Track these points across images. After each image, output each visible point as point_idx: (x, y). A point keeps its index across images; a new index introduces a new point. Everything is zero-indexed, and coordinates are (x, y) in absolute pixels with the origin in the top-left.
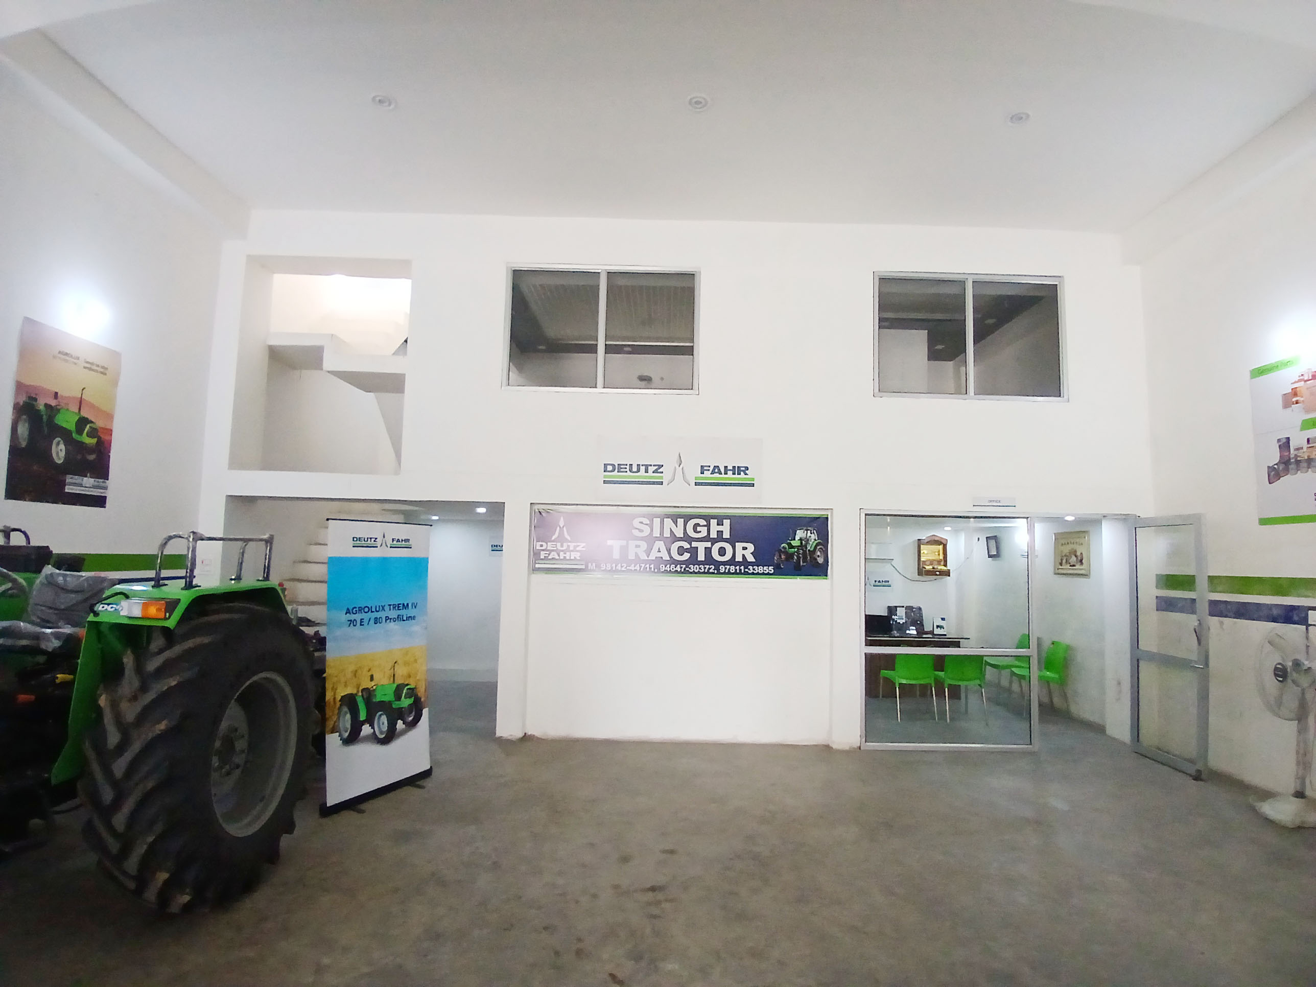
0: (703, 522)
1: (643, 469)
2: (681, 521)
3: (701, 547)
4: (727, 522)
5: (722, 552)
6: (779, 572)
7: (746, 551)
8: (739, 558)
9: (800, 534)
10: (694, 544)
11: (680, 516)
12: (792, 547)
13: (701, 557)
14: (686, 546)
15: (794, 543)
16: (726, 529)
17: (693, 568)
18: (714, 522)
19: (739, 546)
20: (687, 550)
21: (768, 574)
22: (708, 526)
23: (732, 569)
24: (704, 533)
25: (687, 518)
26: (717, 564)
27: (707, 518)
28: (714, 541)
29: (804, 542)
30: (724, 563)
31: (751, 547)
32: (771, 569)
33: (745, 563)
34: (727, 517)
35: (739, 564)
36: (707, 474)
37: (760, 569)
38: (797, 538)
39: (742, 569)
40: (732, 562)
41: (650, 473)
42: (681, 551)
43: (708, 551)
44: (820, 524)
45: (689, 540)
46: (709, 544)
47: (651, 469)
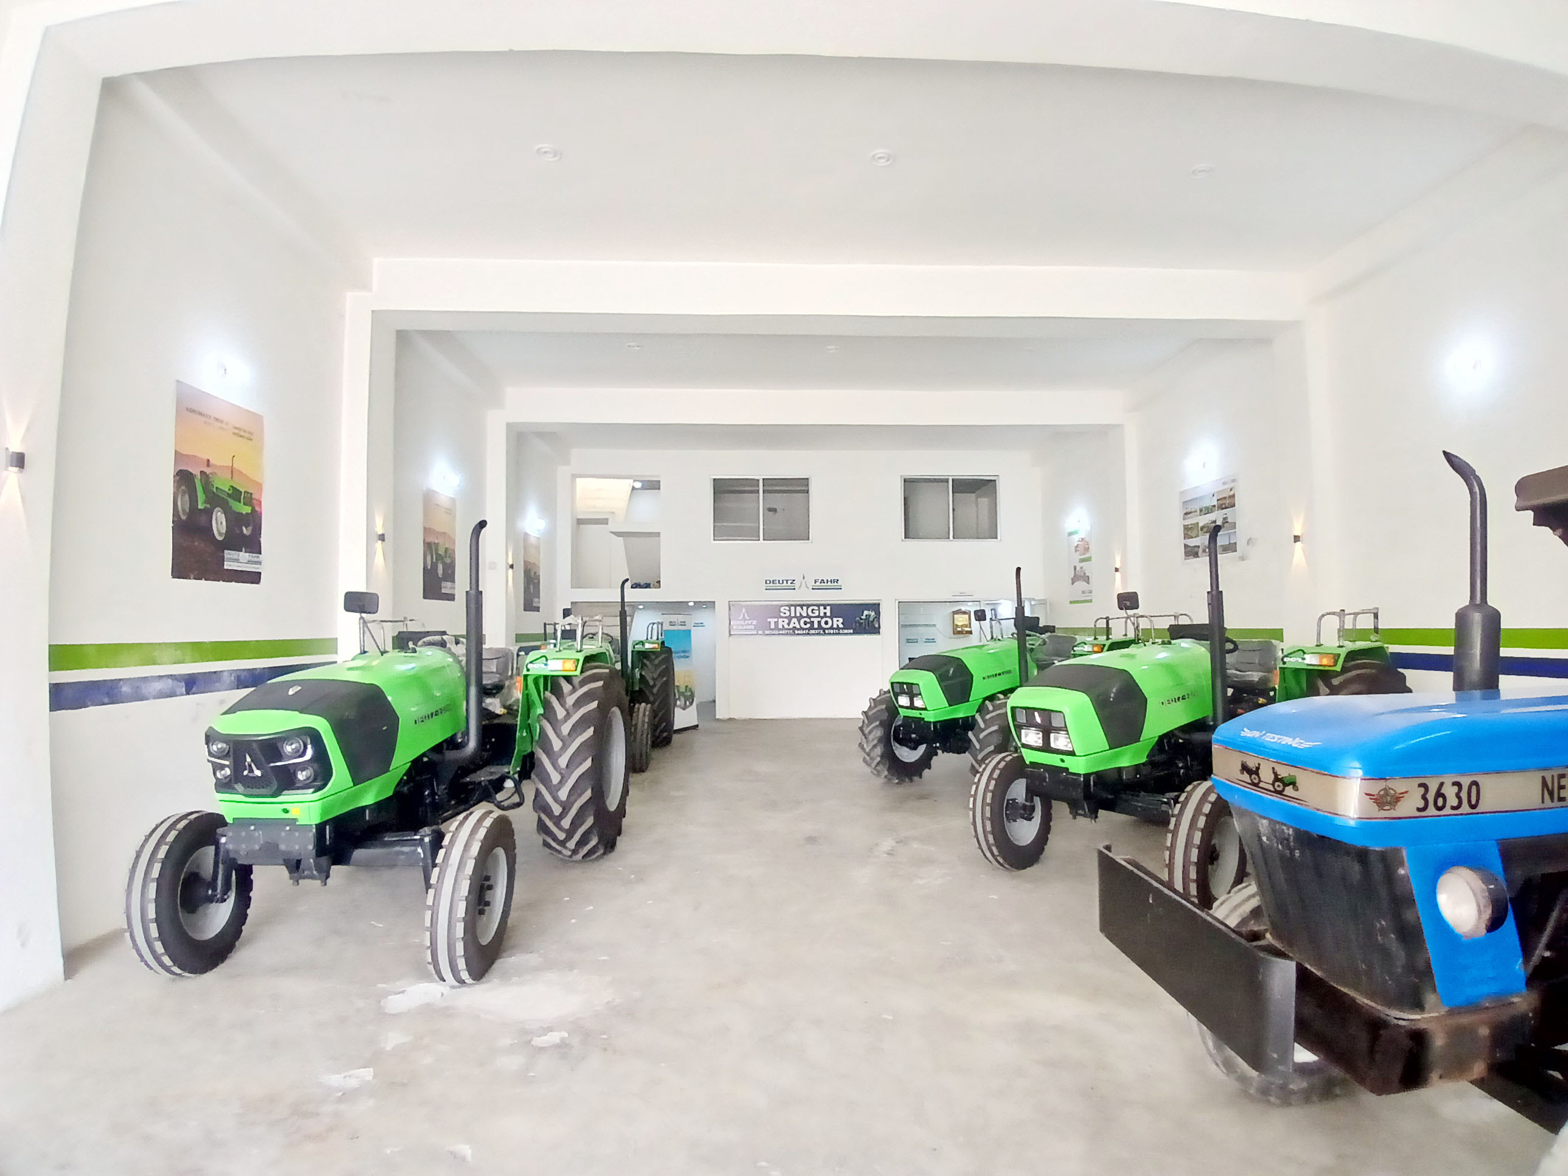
0: (816, 608)
1: (785, 582)
2: (805, 608)
3: (816, 621)
4: (828, 608)
5: (826, 623)
6: (856, 632)
7: (838, 622)
8: (835, 626)
9: (866, 613)
10: (812, 619)
11: (804, 605)
12: (861, 619)
13: (816, 626)
14: (808, 620)
15: (862, 617)
16: (828, 611)
17: (812, 632)
18: (822, 608)
19: (835, 619)
20: (809, 623)
21: (850, 633)
22: (819, 610)
23: (832, 631)
24: (817, 614)
25: (808, 606)
26: (824, 630)
27: (818, 606)
28: (822, 618)
29: (868, 616)
30: (827, 629)
31: (841, 620)
32: (851, 631)
33: (838, 628)
34: (828, 605)
35: (836, 629)
36: (818, 584)
37: (846, 631)
38: (864, 614)
39: (837, 632)
40: (832, 628)
41: (789, 584)
42: (806, 623)
43: (819, 622)
44: (876, 607)
45: (810, 617)
46: (819, 619)
47: (789, 582)
